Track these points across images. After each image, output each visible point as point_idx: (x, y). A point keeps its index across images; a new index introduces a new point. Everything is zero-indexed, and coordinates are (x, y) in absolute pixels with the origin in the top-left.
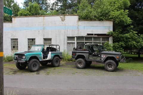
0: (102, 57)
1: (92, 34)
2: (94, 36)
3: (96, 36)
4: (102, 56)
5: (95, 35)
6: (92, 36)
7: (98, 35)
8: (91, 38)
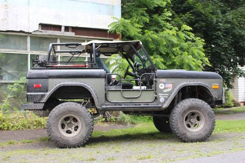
0: (161, 91)
1: (58, 28)
2: (62, 33)
3: (71, 34)
4: (161, 86)
5: (67, 29)
6: (57, 33)
7: (76, 29)
8: (54, 39)
